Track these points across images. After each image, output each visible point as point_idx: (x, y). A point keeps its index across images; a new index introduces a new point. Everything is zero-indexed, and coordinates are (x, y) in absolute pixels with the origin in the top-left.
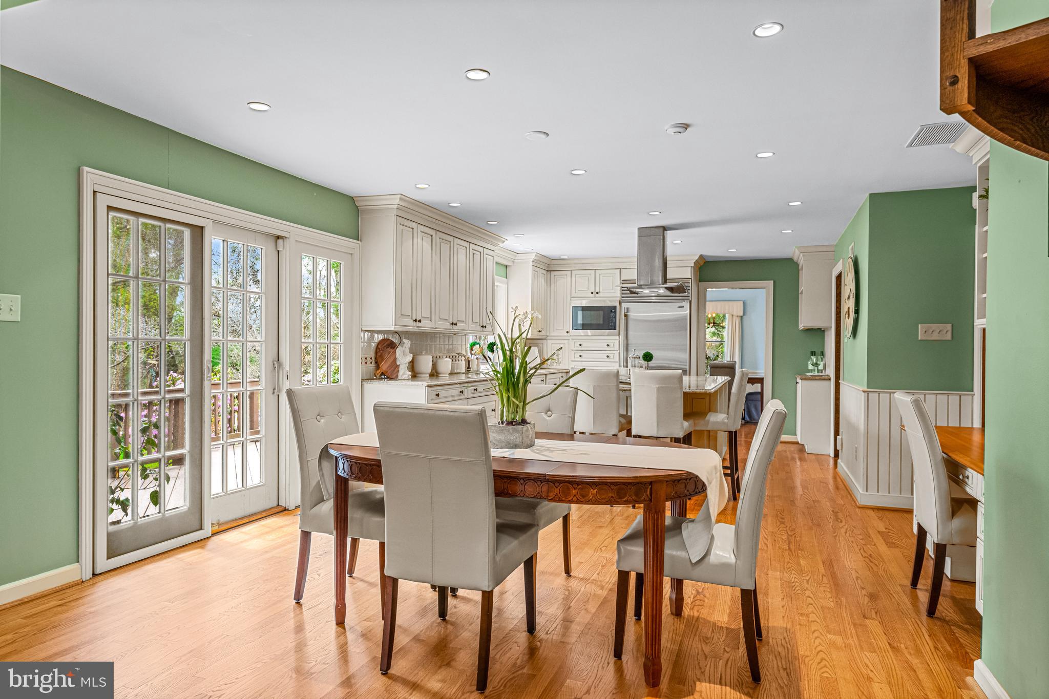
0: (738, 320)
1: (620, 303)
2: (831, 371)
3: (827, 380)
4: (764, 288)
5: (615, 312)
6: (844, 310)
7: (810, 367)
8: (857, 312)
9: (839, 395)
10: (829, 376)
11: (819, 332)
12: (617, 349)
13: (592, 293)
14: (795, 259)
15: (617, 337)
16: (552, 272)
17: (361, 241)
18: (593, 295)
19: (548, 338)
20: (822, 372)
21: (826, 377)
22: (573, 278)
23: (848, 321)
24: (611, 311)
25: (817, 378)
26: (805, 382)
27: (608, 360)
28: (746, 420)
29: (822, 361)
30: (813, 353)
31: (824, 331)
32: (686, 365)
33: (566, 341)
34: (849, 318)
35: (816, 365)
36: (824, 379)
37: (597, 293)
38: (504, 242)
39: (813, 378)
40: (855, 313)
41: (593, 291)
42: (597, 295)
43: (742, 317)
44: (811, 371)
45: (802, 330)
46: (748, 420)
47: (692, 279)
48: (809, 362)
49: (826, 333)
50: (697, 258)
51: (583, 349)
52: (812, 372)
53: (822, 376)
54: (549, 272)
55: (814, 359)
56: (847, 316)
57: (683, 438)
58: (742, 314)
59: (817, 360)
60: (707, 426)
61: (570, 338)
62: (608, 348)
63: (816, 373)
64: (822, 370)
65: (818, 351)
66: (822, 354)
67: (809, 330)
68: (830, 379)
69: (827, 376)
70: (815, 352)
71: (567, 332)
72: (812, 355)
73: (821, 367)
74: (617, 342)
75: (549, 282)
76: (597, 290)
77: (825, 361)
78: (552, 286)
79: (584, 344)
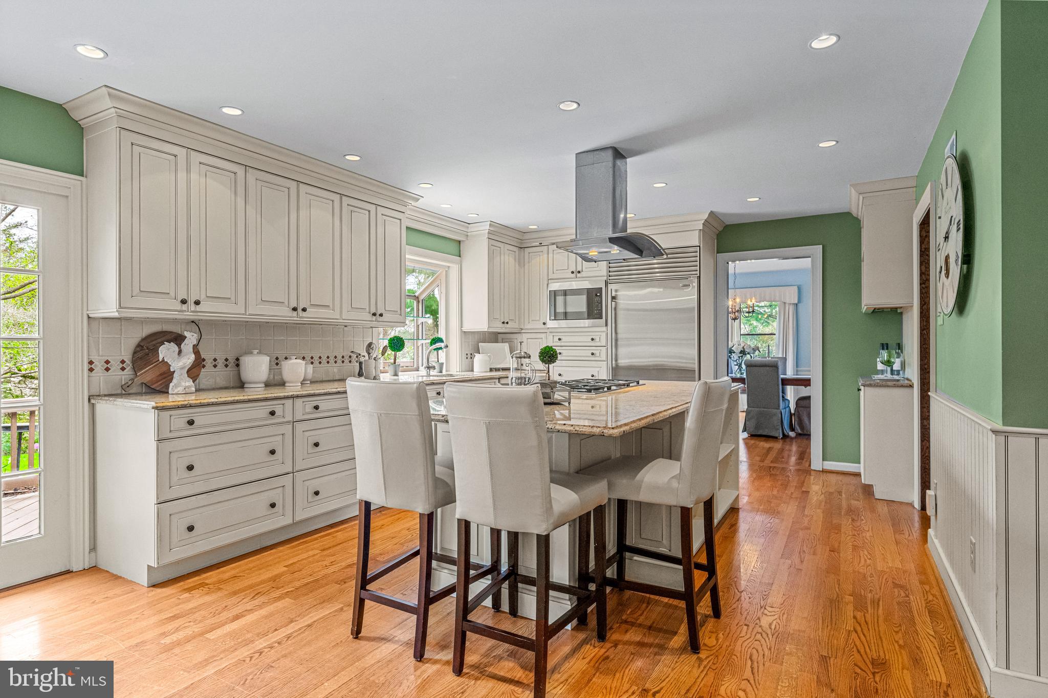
0: (792, 308)
1: (606, 283)
2: (913, 374)
3: (907, 387)
4: (810, 257)
5: (601, 296)
6: (937, 260)
7: (880, 366)
8: (968, 258)
9: (929, 412)
10: (910, 381)
11: (894, 314)
12: (604, 344)
13: (573, 272)
14: (854, 213)
15: (604, 329)
16: (525, 249)
17: (86, 177)
18: (573, 275)
19: (523, 331)
20: (898, 374)
21: (906, 382)
22: (551, 255)
23: (947, 282)
24: (596, 295)
25: (890, 383)
26: (870, 390)
27: (593, 358)
28: (797, 432)
29: (898, 358)
30: (885, 346)
31: (901, 313)
32: (695, 363)
33: (543, 336)
34: (947, 277)
35: (889, 363)
36: (902, 386)
37: (579, 272)
38: (419, 200)
39: (883, 384)
40: (964, 262)
41: (574, 270)
42: (579, 275)
43: (796, 304)
44: (882, 372)
45: (866, 314)
46: (800, 431)
47: (701, 246)
48: (878, 360)
49: (905, 317)
50: (706, 216)
51: (563, 344)
52: (882, 374)
53: (898, 380)
54: (522, 249)
55: (885, 355)
56: (943, 272)
57: (594, 510)
58: (796, 302)
59: (890, 356)
60: (639, 493)
61: (548, 331)
62: (593, 344)
63: (889, 376)
64: (898, 372)
65: (892, 343)
66: (900, 346)
67: (877, 312)
68: (911, 386)
69: (908, 379)
70: (887, 344)
71: (544, 324)
72: (883, 349)
73: (896, 367)
74: (604, 334)
75: (521, 262)
76: (579, 269)
77: (904, 357)
78: (526, 266)
79: (564, 339)
